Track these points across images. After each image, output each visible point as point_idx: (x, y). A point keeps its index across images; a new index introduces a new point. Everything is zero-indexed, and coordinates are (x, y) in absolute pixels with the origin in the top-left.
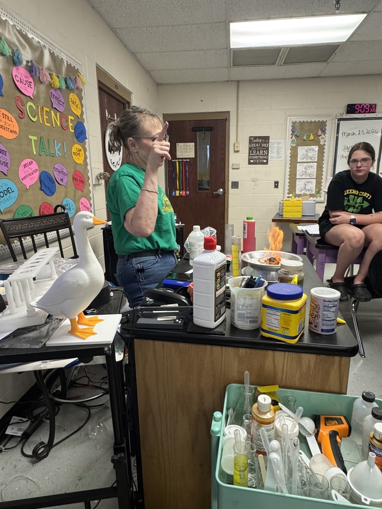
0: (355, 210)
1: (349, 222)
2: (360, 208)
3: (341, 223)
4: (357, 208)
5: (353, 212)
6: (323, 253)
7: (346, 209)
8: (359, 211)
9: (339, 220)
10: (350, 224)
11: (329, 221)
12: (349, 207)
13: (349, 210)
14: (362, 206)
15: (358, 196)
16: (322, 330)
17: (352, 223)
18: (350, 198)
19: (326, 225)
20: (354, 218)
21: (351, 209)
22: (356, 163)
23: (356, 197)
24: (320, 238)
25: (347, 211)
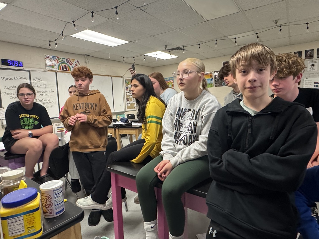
0: (30, 127)
1: (28, 135)
2: (33, 125)
3: (22, 137)
4: (31, 126)
5: (28, 129)
6: (12, 162)
7: (23, 128)
8: (33, 127)
9: (20, 136)
10: (29, 137)
11: (12, 138)
12: (25, 125)
13: (25, 128)
14: (34, 124)
15: (30, 118)
16: (57, 213)
17: (30, 136)
18: (24, 120)
19: (10, 141)
20: (31, 132)
21: (27, 127)
22: (24, 96)
23: (28, 119)
24: (7, 152)
25: (24, 129)
